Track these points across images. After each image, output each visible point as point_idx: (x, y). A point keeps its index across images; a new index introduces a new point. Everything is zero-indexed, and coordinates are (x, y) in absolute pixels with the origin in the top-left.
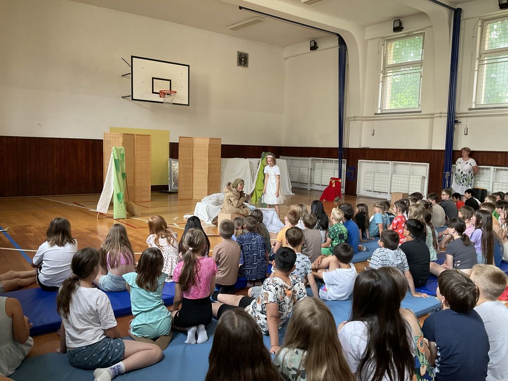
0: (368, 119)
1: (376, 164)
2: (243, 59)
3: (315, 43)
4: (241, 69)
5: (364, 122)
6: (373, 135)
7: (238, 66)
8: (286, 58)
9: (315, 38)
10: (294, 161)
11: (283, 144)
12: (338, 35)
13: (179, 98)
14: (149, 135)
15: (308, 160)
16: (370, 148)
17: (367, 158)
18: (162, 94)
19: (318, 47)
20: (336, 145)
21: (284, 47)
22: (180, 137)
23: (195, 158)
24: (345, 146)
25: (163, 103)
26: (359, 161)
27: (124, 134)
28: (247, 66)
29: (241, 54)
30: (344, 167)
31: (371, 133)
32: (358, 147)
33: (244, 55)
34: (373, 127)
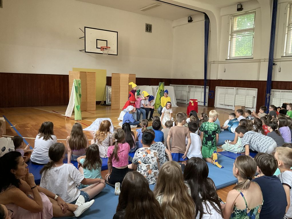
0: (221, 62)
1: (226, 89)
2: (149, 28)
3: (191, 18)
4: (148, 33)
5: (219, 64)
6: (225, 72)
7: (146, 32)
8: (174, 27)
9: (191, 15)
10: (178, 87)
11: (172, 77)
12: (204, 13)
13: (112, 51)
14: (95, 73)
15: (186, 87)
16: (223, 79)
17: (221, 85)
18: (102, 48)
19: (192, 21)
20: (203, 78)
21: (173, 21)
22: (112, 74)
23: (121, 85)
24: (208, 78)
25: (102, 54)
26: (216, 87)
27: (81, 72)
28: (151, 32)
29: (148, 25)
30: (207, 90)
31: (224, 71)
32: (216, 79)
33: (150, 25)
34: (225, 67)
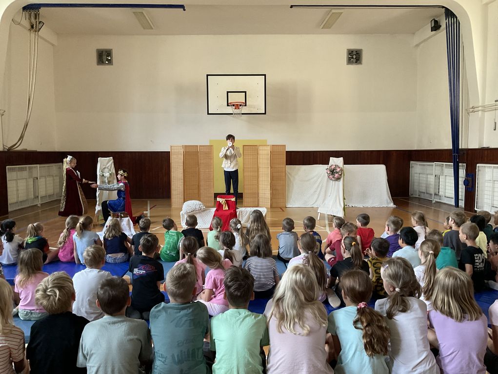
2: (354, 57)
4: (353, 67)
5: (486, 113)
7: (347, 64)
8: (417, 45)
12: (443, 7)
13: (255, 108)
15: (433, 166)
17: (485, 161)
18: (237, 106)
19: (441, 26)
21: (414, 34)
24: (462, 145)
26: (477, 165)
28: (360, 63)
29: (352, 52)
30: (462, 173)
31: (493, 127)
32: (477, 147)
33: (356, 52)
34: (495, 119)
